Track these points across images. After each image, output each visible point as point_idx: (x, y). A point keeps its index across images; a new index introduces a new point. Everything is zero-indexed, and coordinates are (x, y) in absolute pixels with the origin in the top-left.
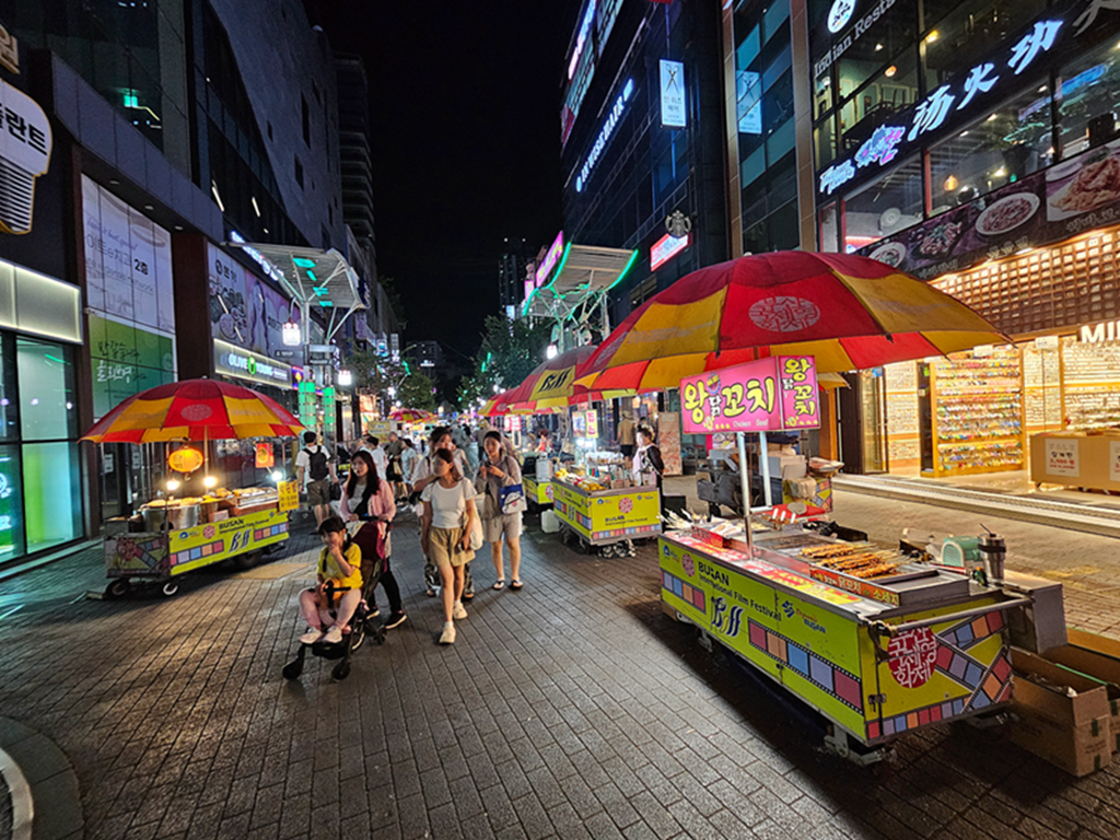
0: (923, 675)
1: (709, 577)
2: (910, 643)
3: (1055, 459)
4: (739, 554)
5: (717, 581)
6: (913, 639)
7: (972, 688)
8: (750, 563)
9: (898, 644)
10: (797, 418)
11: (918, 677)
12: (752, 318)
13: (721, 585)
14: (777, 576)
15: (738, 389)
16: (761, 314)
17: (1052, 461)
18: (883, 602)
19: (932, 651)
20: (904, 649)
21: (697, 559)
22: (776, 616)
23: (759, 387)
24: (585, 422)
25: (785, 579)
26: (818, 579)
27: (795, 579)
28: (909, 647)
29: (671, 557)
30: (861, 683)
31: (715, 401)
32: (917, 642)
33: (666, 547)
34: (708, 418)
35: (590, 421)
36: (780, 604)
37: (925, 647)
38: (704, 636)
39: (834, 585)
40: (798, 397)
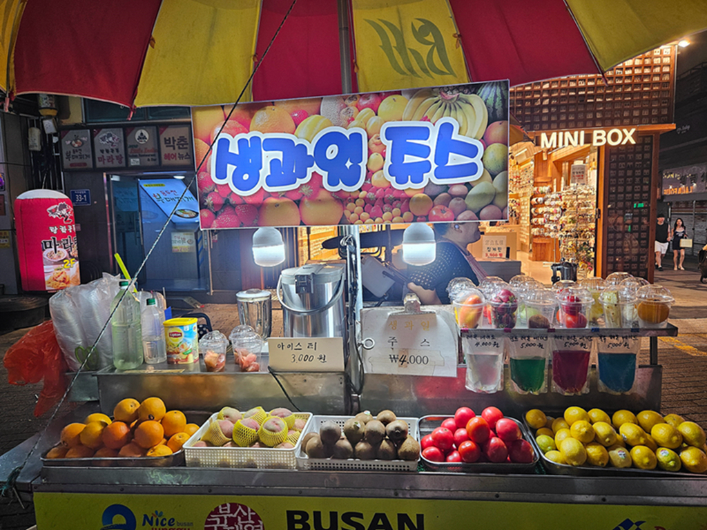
3: (489, 253)
17: (487, 255)
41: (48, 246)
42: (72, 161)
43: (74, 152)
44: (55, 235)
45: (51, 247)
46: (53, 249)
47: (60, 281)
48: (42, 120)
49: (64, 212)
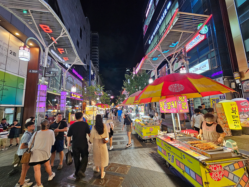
0: (220, 178)
1: (167, 147)
2: (215, 168)
4: (174, 142)
5: (168, 149)
6: (216, 167)
7: (236, 183)
8: (176, 144)
9: (212, 168)
10: (183, 110)
11: (219, 178)
12: (169, 89)
13: (169, 149)
14: (182, 148)
15: (170, 103)
16: (171, 88)
18: (207, 157)
19: (222, 171)
20: (214, 170)
21: (164, 143)
22: (181, 158)
23: (173, 103)
24: (141, 109)
25: (183, 149)
26: (192, 150)
27: (186, 149)
28: (215, 169)
29: (159, 142)
30: (202, 178)
31: (166, 106)
32: (217, 168)
33: (158, 140)
34: (165, 109)
35: (142, 108)
36: (182, 156)
37: (220, 170)
38: (167, 162)
39: (195, 151)
40: (182, 105)
41: (241, 113)
42: (247, 89)
43: (247, 87)
44: (243, 111)
45: (242, 114)
46: (243, 115)
47: (246, 124)
48: (235, 80)
49: (246, 104)
